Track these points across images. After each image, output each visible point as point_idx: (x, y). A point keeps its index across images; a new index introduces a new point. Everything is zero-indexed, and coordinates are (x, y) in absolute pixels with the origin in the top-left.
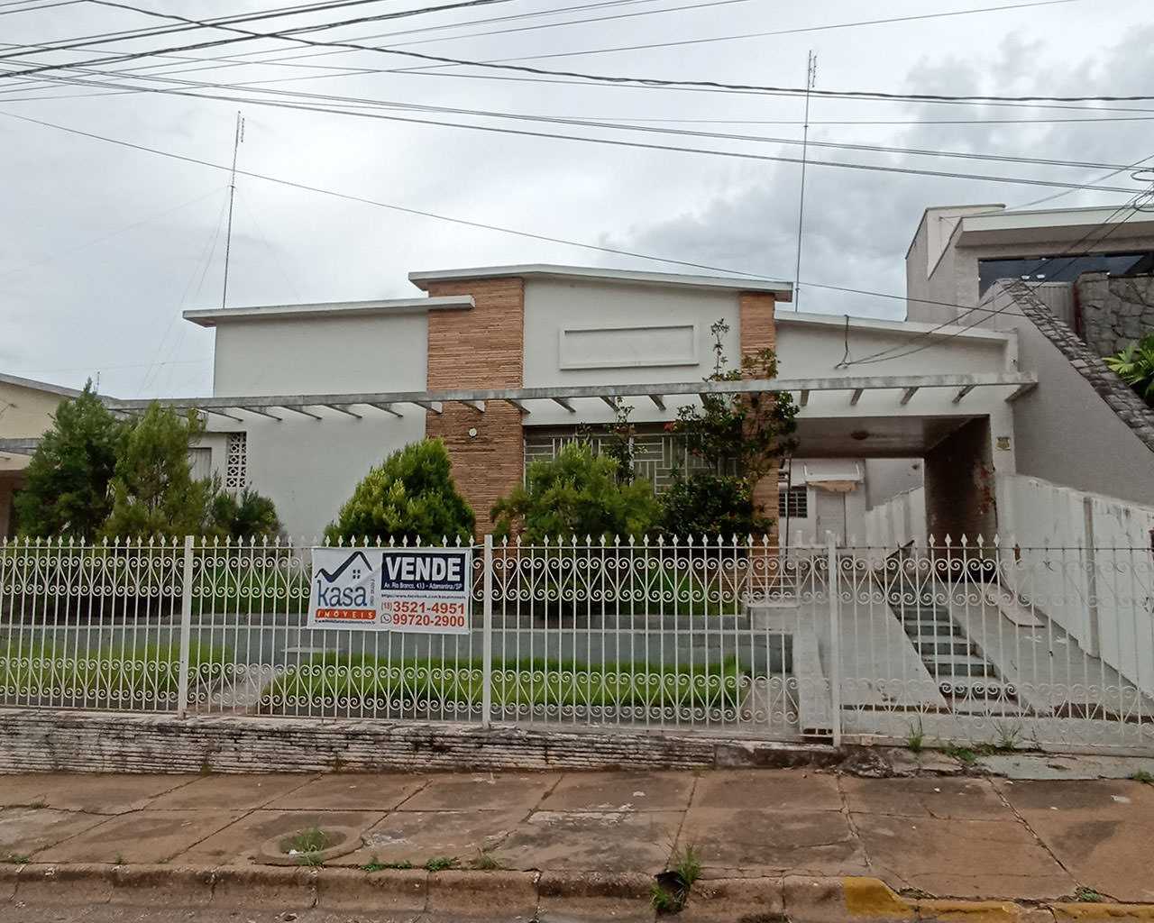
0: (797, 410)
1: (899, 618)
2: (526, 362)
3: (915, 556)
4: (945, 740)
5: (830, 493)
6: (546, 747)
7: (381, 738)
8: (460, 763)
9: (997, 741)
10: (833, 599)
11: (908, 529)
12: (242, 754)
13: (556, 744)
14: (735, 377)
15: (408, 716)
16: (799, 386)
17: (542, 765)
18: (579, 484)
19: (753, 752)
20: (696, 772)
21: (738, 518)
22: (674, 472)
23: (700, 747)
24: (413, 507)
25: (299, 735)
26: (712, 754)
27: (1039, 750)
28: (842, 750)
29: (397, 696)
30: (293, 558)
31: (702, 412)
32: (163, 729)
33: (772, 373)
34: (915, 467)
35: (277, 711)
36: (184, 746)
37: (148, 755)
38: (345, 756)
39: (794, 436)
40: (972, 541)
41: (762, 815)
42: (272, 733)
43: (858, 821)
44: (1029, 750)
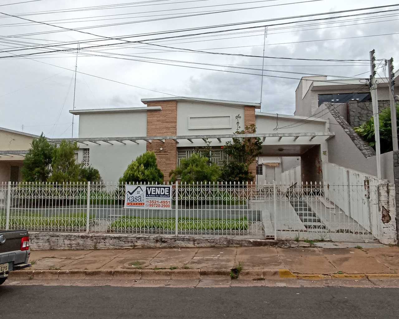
0: (262, 143)
1: (293, 206)
2: (177, 127)
3: (297, 187)
4: (305, 238)
5: (271, 167)
6: (194, 241)
7: (147, 239)
8: (170, 246)
9: (320, 239)
10: (275, 200)
11: (295, 179)
12: (106, 244)
13: (197, 240)
14: (243, 132)
15: (154, 232)
16: (263, 136)
17: (193, 246)
18: (197, 166)
19: (252, 242)
20: (237, 247)
21: (244, 176)
22: (224, 162)
23: (238, 240)
24: (146, 172)
25: (123, 238)
26: (241, 243)
27: (331, 241)
28: (277, 241)
29: (151, 227)
30: (105, 188)
31: (233, 143)
32: (82, 237)
33: (254, 131)
34: (298, 159)
35: (116, 231)
36: (89, 242)
37: (78, 244)
38: (136, 244)
39: (261, 151)
40: (313, 183)
41: (257, 257)
42: (115, 238)
43: (282, 258)
44: (329, 241)
